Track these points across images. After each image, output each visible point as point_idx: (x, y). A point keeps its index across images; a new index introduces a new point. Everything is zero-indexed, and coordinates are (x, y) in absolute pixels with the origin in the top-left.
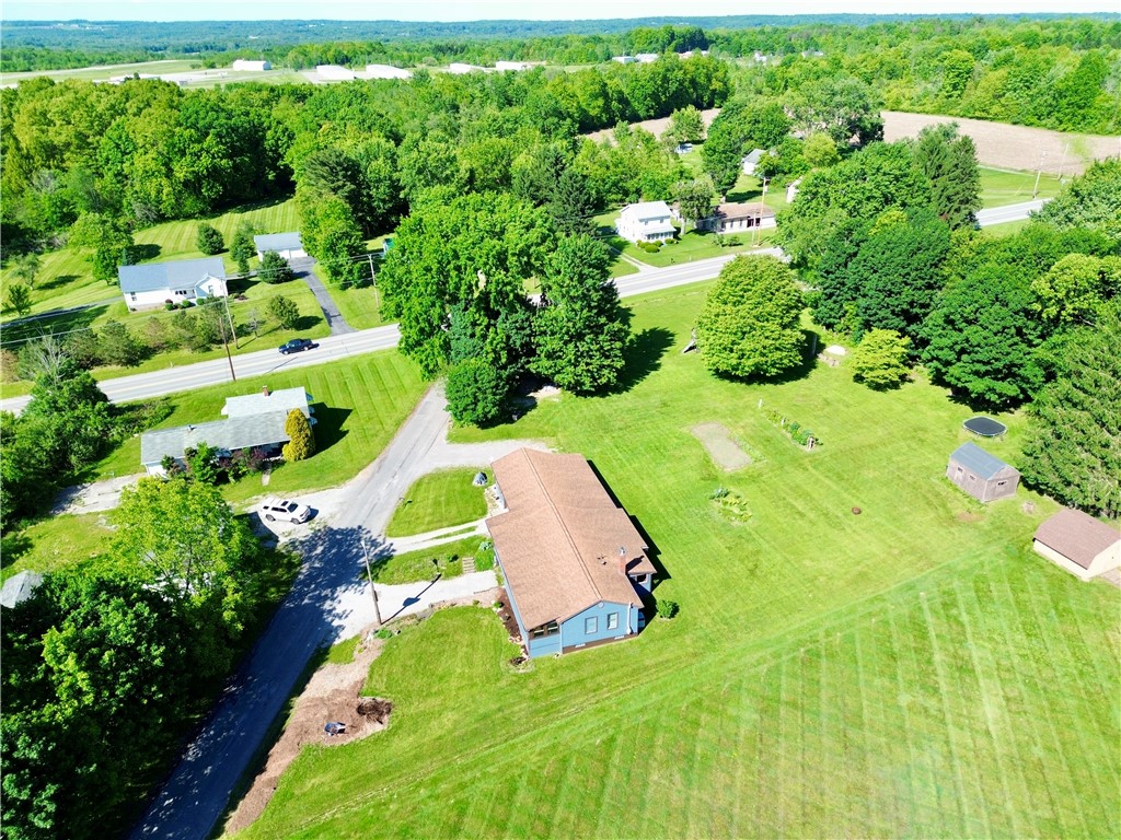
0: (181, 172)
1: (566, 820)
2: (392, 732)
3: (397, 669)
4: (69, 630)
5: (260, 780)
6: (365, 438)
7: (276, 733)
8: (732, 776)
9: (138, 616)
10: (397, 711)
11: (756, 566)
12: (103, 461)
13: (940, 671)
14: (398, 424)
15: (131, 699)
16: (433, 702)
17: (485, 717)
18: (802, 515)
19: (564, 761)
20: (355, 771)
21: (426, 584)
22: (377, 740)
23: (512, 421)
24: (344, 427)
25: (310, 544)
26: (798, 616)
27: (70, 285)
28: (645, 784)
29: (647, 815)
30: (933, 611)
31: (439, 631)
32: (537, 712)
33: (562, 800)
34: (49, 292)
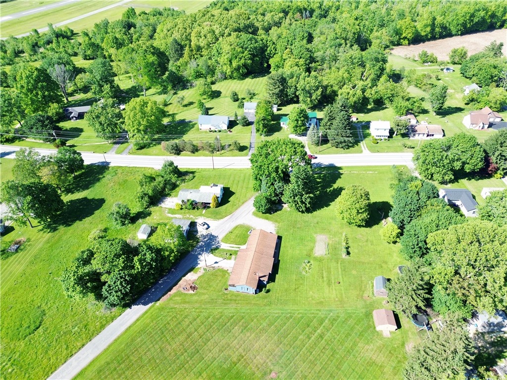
0: (235, 64)
1: (214, 328)
2: (194, 294)
3: (203, 280)
4: (140, 257)
5: (169, 293)
6: (233, 205)
7: (176, 284)
8: (251, 335)
9: (152, 256)
10: (198, 290)
11: (298, 288)
12: (173, 191)
13: (315, 335)
14: (243, 203)
15: (148, 272)
16: (205, 291)
17: (213, 299)
18: (323, 277)
19: (222, 316)
20: (184, 300)
21: (222, 259)
22: (191, 295)
23: (271, 214)
24: (229, 200)
25: (205, 237)
26: (296, 306)
27: (192, 106)
28: (233, 328)
29: (229, 334)
30: (329, 320)
31: (216, 274)
32: (223, 303)
33: (216, 324)
34: (185, 108)
